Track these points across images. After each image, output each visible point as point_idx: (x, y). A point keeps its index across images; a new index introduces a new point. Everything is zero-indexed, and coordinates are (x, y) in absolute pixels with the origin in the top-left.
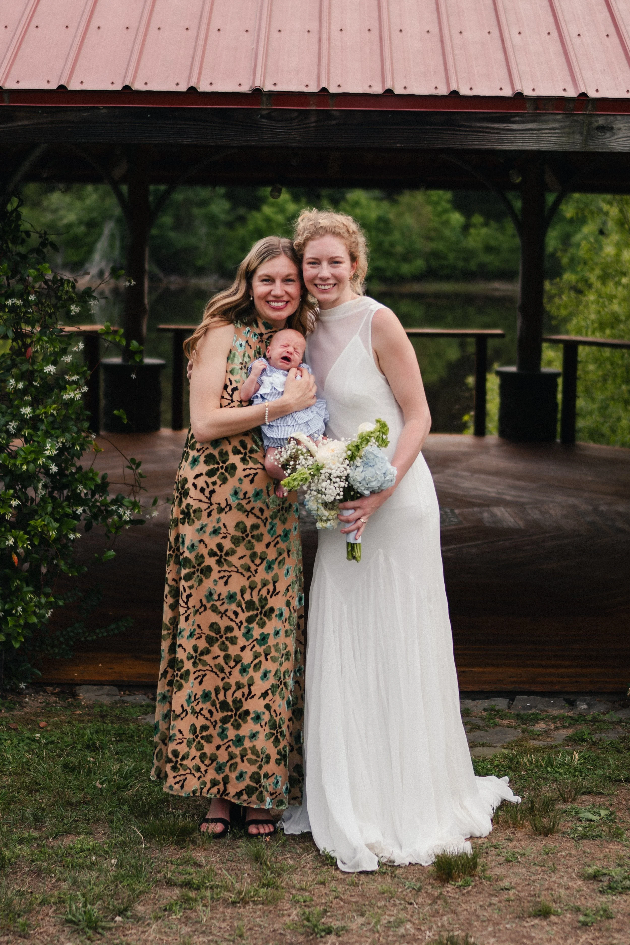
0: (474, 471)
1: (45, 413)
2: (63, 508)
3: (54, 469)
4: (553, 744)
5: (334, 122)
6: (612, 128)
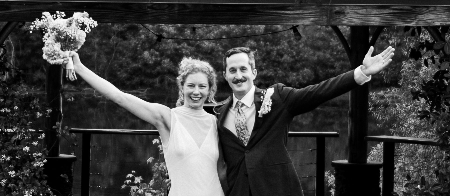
5: (188, 10)
6: (344, 13)
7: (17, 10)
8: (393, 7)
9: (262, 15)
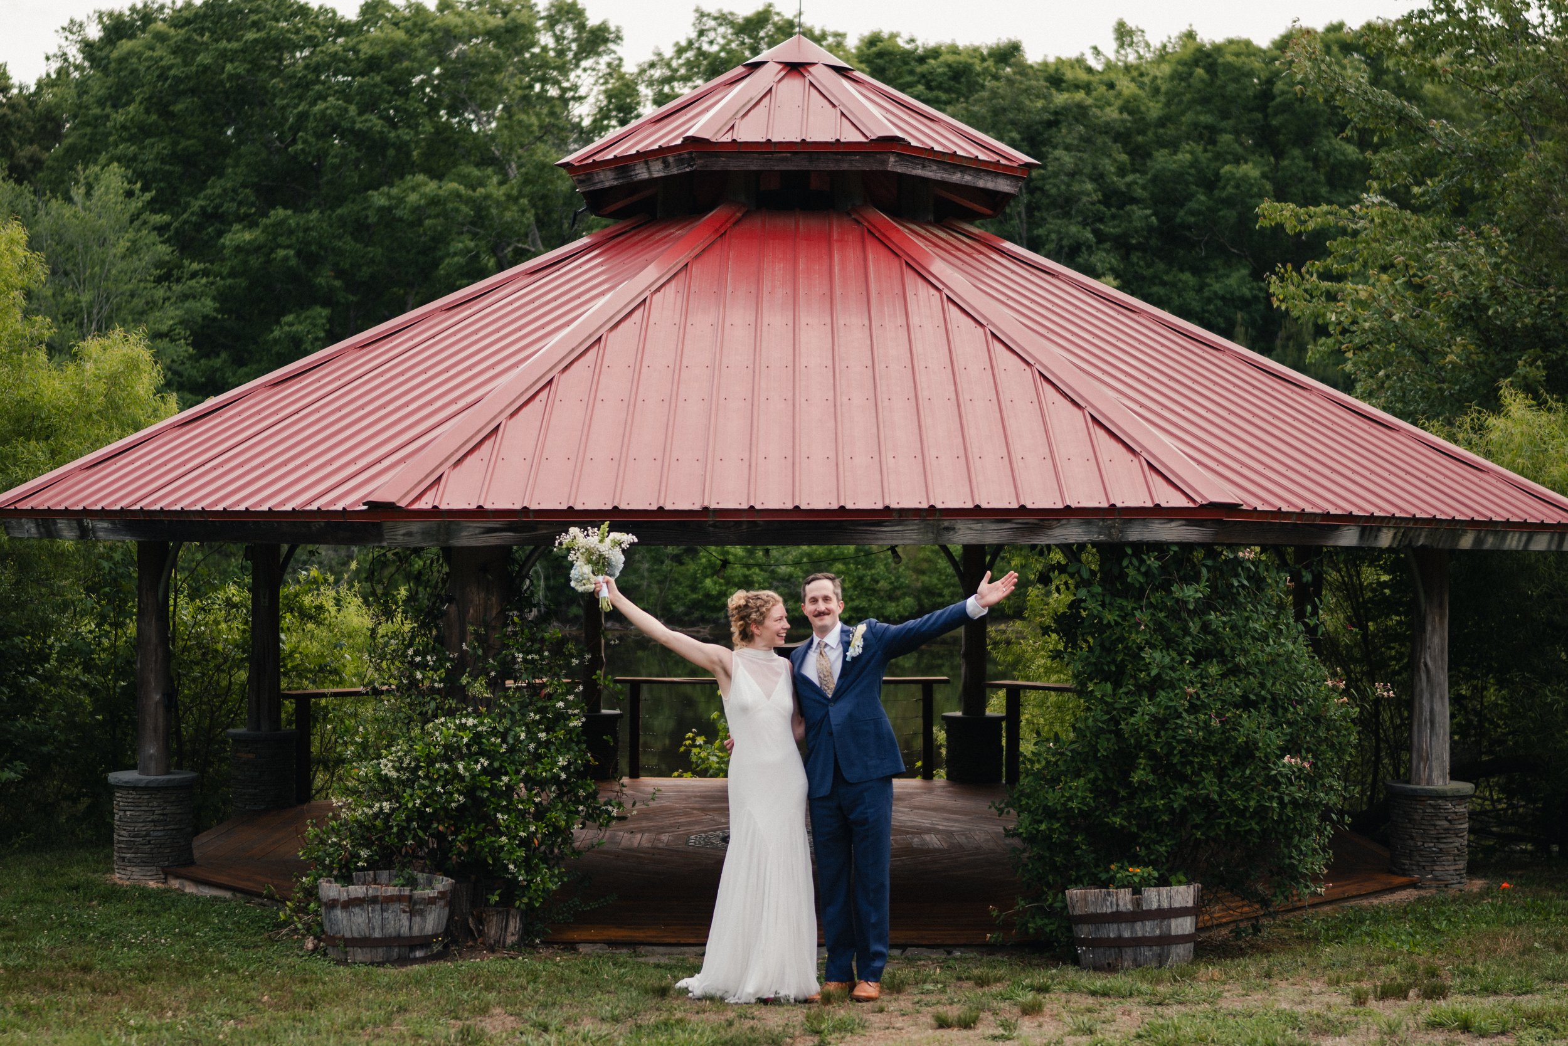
1: (556, 737)
5: (759, 529)
6: (955, 528)
8: (1015, 521)
9: (852, 533)
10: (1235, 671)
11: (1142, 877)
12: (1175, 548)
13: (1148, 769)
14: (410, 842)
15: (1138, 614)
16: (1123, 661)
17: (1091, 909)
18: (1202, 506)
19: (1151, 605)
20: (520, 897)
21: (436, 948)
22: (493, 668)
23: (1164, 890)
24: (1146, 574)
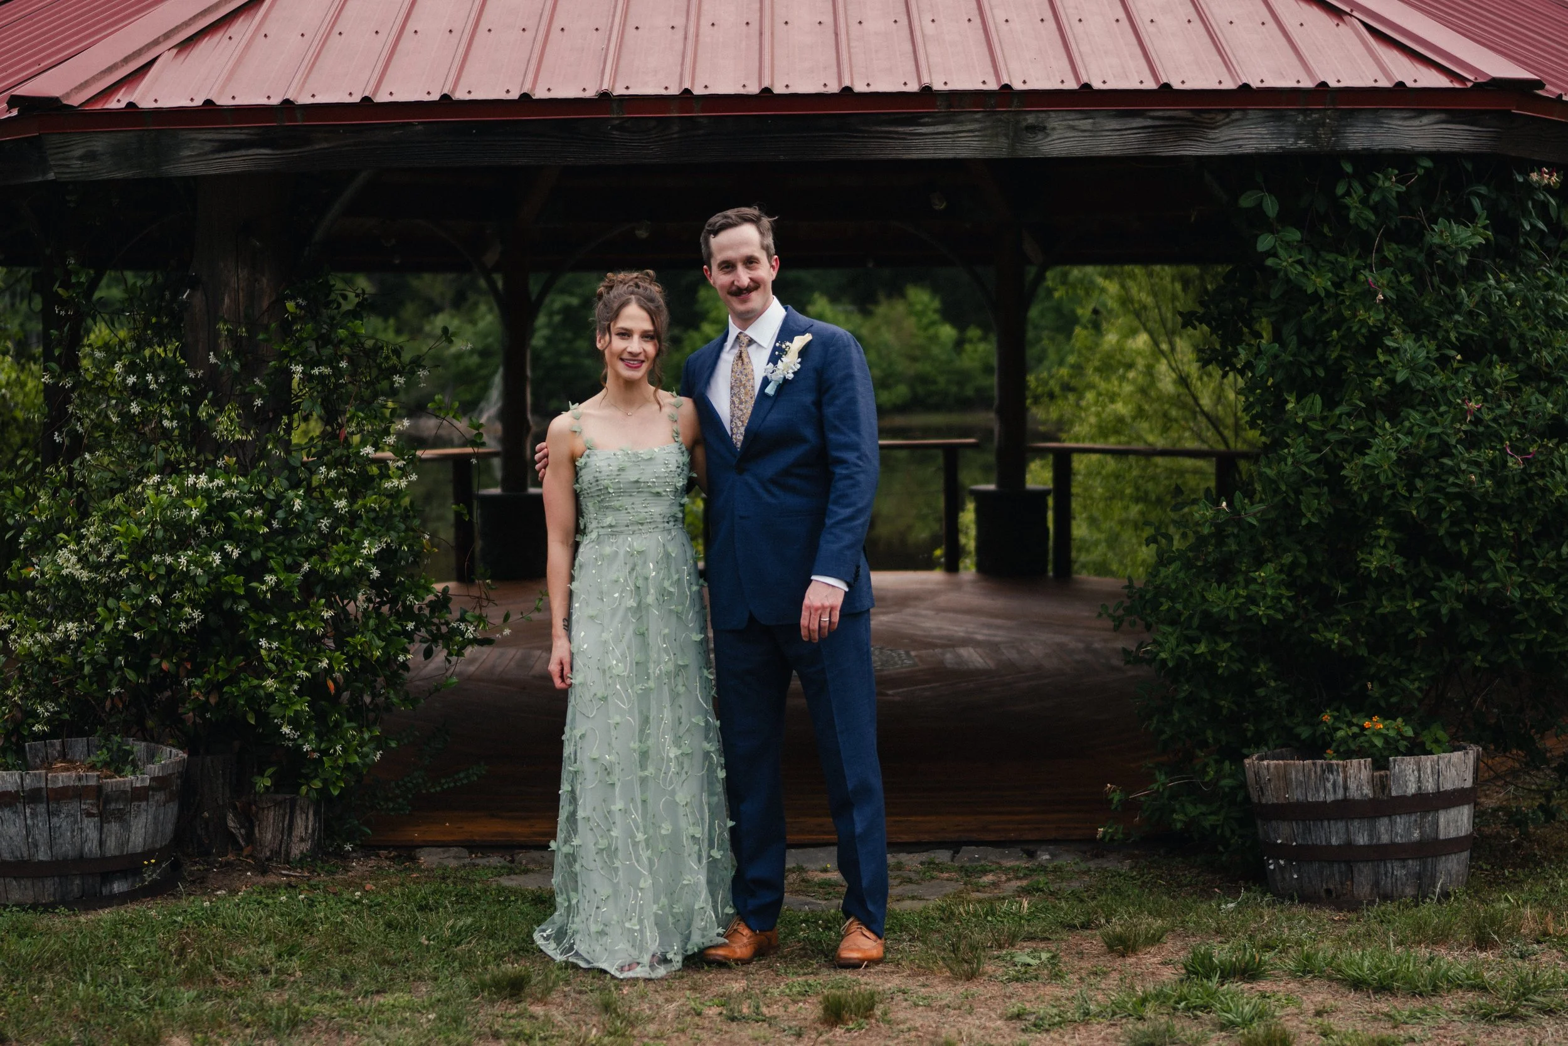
0: (940, 610)
1: (364, 506)
2: (391, 625)
3: (375, 573)
4: (1001, 895)
5: (701, 132)
6: (1045, 128)
7: (326, 145)
8: (1152, 114)
9: (863, 137)
10: (1533, 375)
11: (1386, 738)
12: (1427, 163)
13: (1392, 547)
14: (114, 691)
15: (1366, 276)
16: (1340, 357)
17: (1297, 795)
18: (1477, 86)
19: (1384, 263)
20: (308, 779)
21: (149, 877)
22: (260, 393)
23: (1427, 761)
24: (1374, 209)
